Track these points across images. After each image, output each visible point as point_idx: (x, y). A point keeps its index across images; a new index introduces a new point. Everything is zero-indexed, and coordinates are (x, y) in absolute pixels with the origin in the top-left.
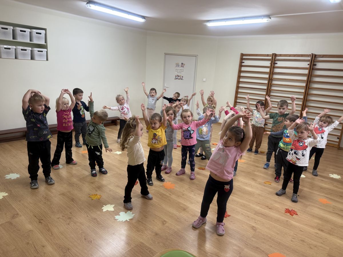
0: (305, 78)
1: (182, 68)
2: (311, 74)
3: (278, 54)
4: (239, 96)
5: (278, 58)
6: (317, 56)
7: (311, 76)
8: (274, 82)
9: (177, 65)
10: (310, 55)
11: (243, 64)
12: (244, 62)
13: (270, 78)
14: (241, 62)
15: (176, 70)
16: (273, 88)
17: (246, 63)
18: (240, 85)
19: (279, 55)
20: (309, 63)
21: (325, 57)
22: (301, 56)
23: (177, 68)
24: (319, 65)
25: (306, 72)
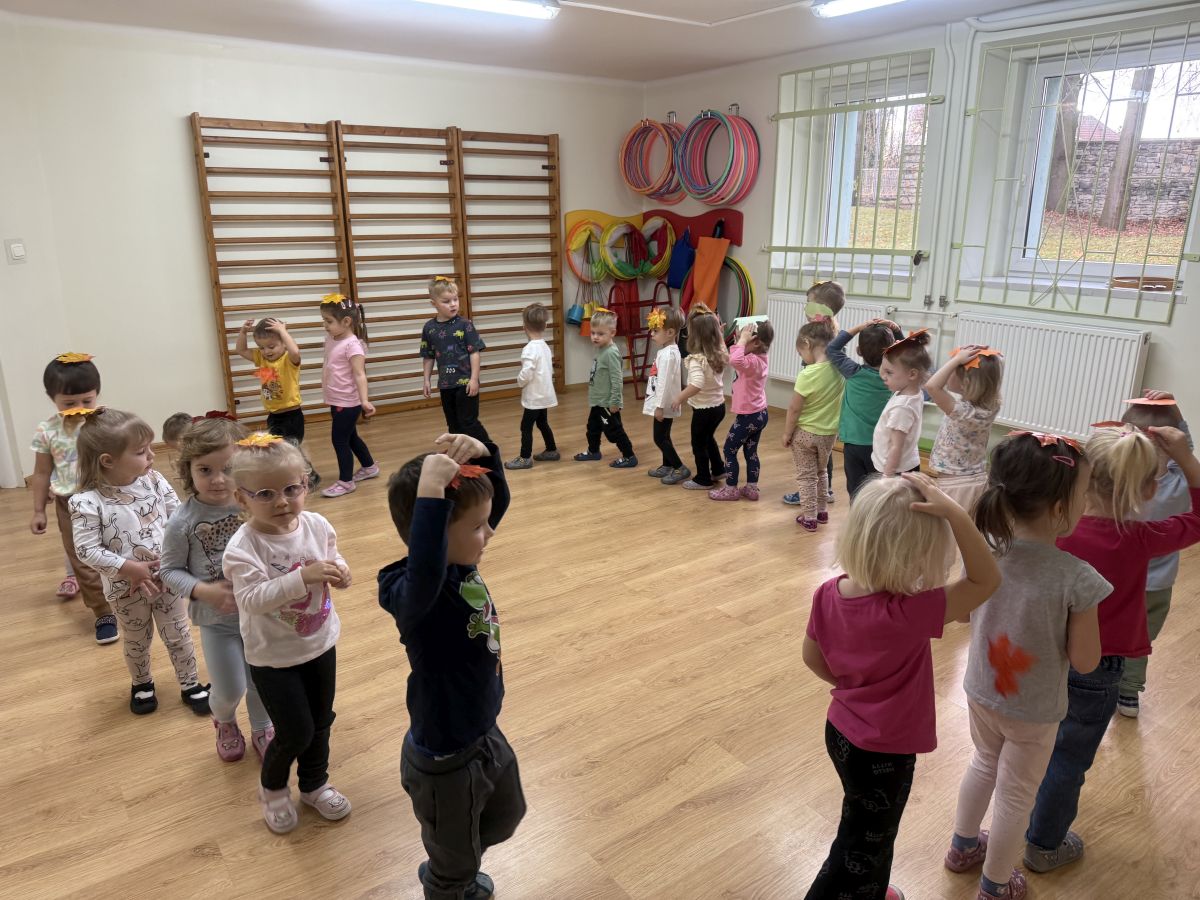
3: (346, 126)
4: (227, 302)
11: (208, 163)
12: (207, 155)
13: (348, 217)
14: (198, 157)
16: (355, 252)
17: (218, 157)
18: (222, 256)
25: (444, 187)
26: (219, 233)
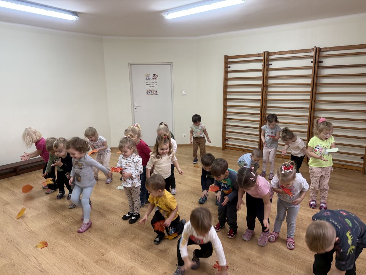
0: (309, 81)
1: (154, 81)
2: (317, 75)
3: (271, 53)
4: (228, 110)
5: (271, 57)
6: (322, 50)
7: (317, 77)
8: (270, 89)
9: (148, 77)
10: (313, 49)
11: (229, 69)
12: (230, 67)
13: (264, 85)
14: (226, 67)
15: (147, 84)
16: (270, 97)
17: (233, 67)
18: (229, 97)
19: (273, 52)
20: (312, 60)
21: (333, 50)
22: (301, 52)
23: (148, 81)
24: (327, 62)
25: (310, 72)
26: (229, 90)
